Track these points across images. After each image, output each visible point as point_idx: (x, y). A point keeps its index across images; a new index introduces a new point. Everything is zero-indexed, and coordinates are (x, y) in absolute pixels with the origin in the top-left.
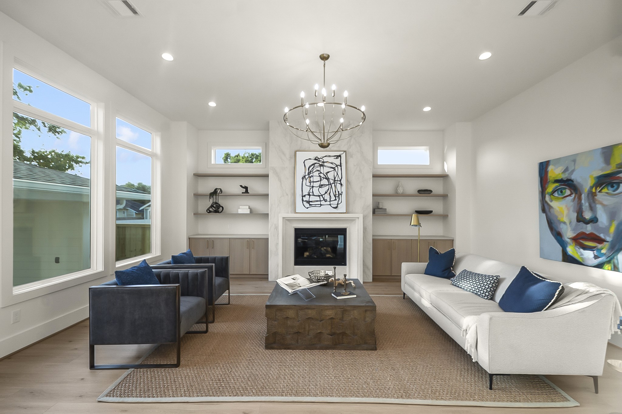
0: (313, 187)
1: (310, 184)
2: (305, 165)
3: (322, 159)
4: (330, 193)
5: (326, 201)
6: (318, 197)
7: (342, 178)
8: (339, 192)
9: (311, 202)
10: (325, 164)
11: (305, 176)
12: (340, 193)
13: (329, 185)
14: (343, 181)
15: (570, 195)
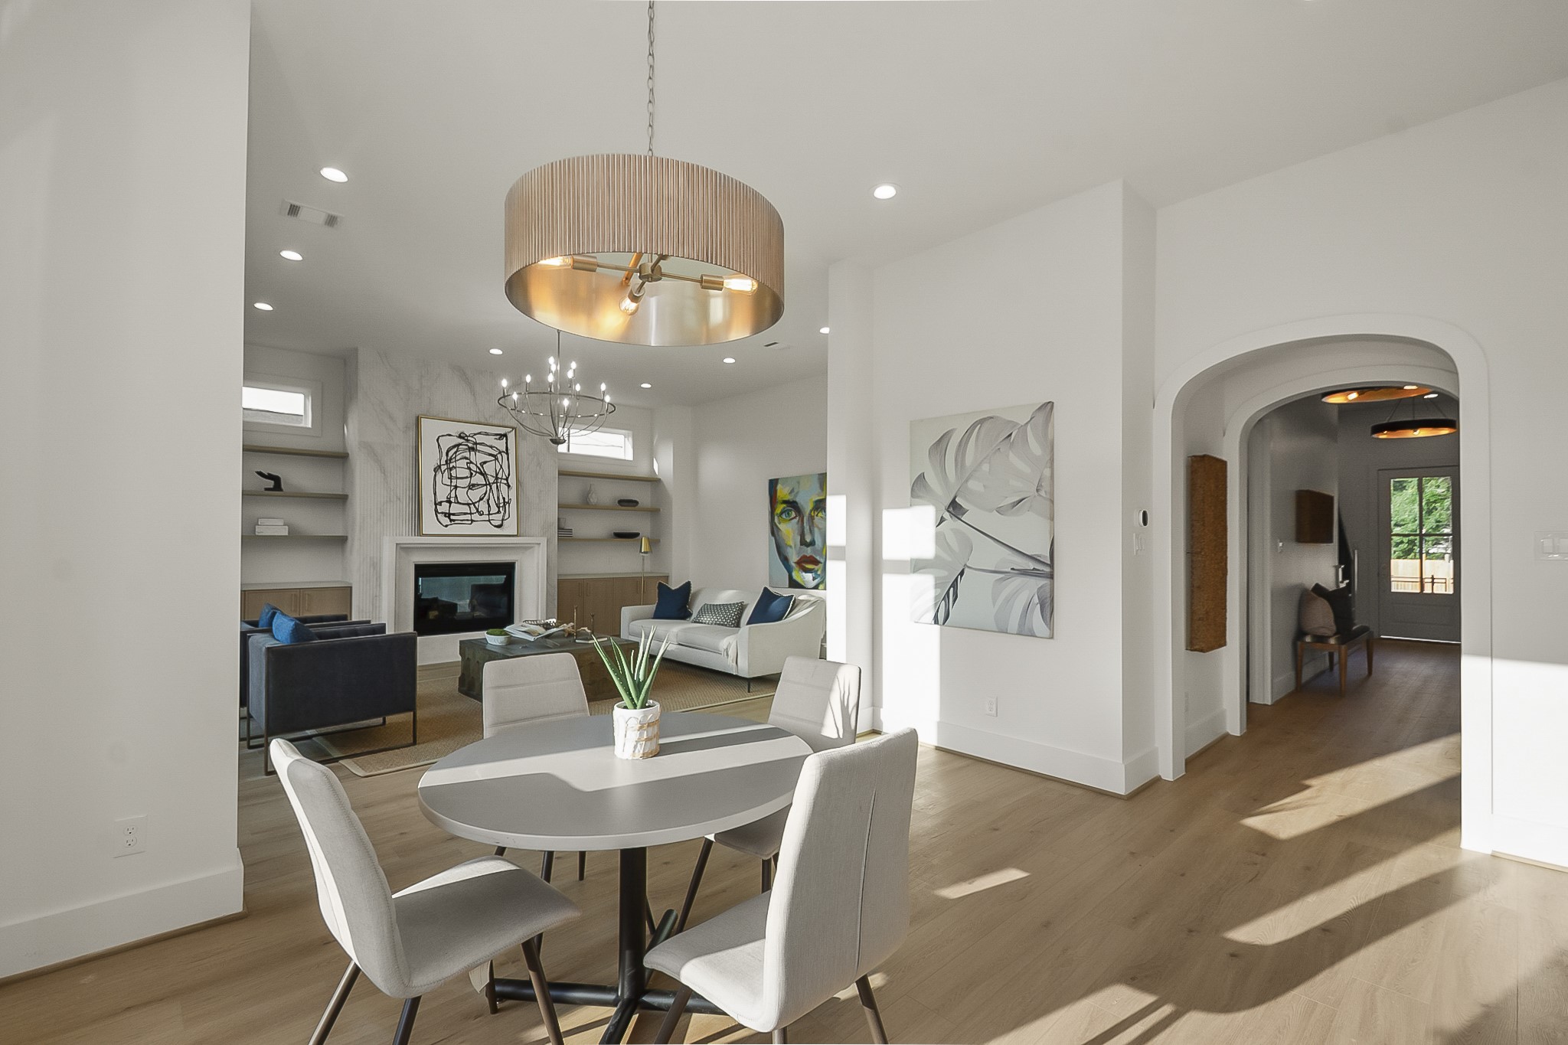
0: (456, 487)
1: (451, 482)
2: (439, 445)
3: (472, 437)
4: (488, 500)
5: (481, 515)
6: (467, 507)
7: (509, 475)
8: (504, 499)
9: (454, 514)
10: (479, 447)
11: (440, 467)
12: (506, 501)
13: (486, 485)
14: (512, 481)
15: (795, 518)
